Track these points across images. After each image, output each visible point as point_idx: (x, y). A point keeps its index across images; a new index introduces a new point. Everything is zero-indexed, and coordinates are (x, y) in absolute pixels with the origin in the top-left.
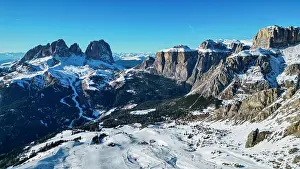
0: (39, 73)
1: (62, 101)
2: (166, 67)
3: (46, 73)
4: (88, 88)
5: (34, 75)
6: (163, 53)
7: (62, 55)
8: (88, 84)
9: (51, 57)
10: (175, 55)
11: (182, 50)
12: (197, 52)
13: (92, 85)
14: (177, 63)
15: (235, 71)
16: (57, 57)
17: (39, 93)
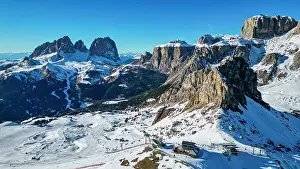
0: (38, 67)
1: (53, 93)
2: (162, 62)
3: (44, 67)
4: (82, 82)
5: (32, 69)
6: (160, 48)
7: (67, 52)
8: (83, 78)
9: (56, 53)
10: (171, 50)
11: (178, 45)
12: (194, 47)
13: (87, 80)
14: (172, 59)
15: (208, 61)
16: (62, 53)
17: (32, 85)
